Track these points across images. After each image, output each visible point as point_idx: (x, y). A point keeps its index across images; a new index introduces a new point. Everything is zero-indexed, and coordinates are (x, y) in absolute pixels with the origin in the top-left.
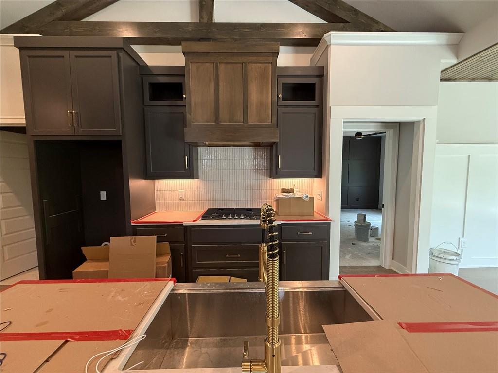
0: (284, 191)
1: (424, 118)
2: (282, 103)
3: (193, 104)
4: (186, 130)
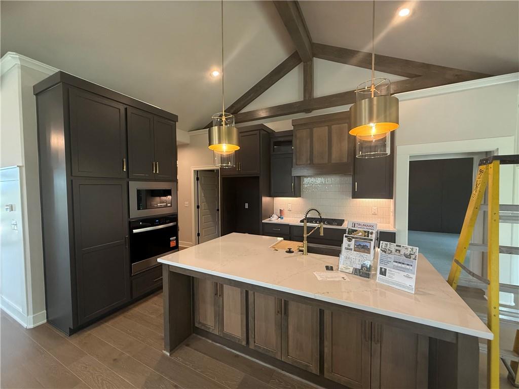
1: (498, 149)
4: (292, 169)
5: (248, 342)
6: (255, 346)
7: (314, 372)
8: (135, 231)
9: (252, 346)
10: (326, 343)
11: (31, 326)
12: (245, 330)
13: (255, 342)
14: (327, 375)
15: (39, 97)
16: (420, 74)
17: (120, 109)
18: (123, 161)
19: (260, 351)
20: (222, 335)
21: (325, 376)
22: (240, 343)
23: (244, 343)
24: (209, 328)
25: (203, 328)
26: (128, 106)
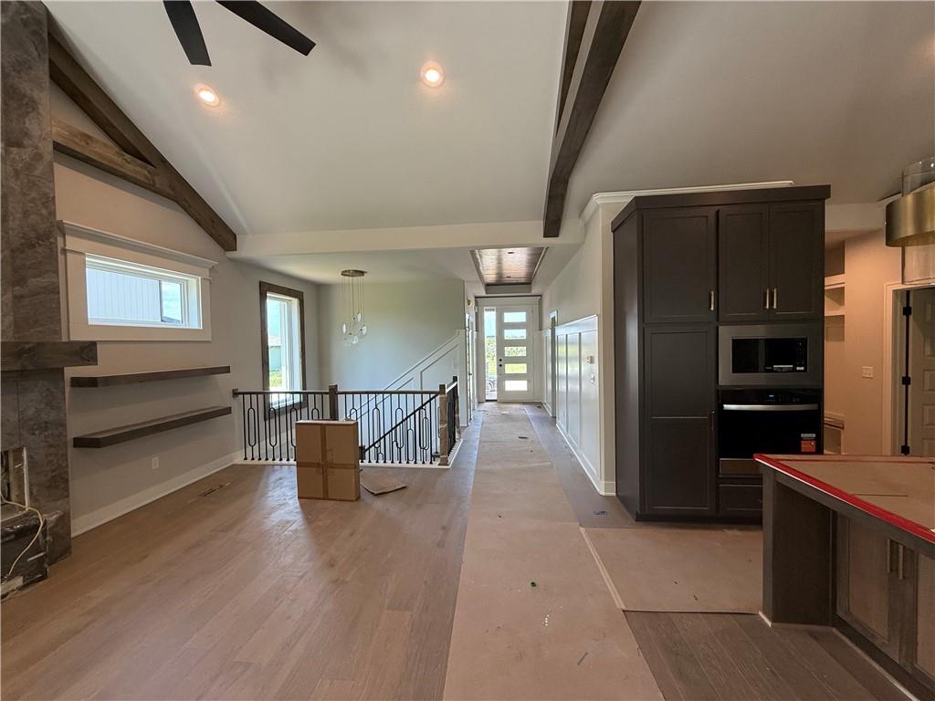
8: (727, 407)
15: (616, 233)
17: (707, 217)
18: (710, 295)
25: (856, 627)
26: (721, 207)
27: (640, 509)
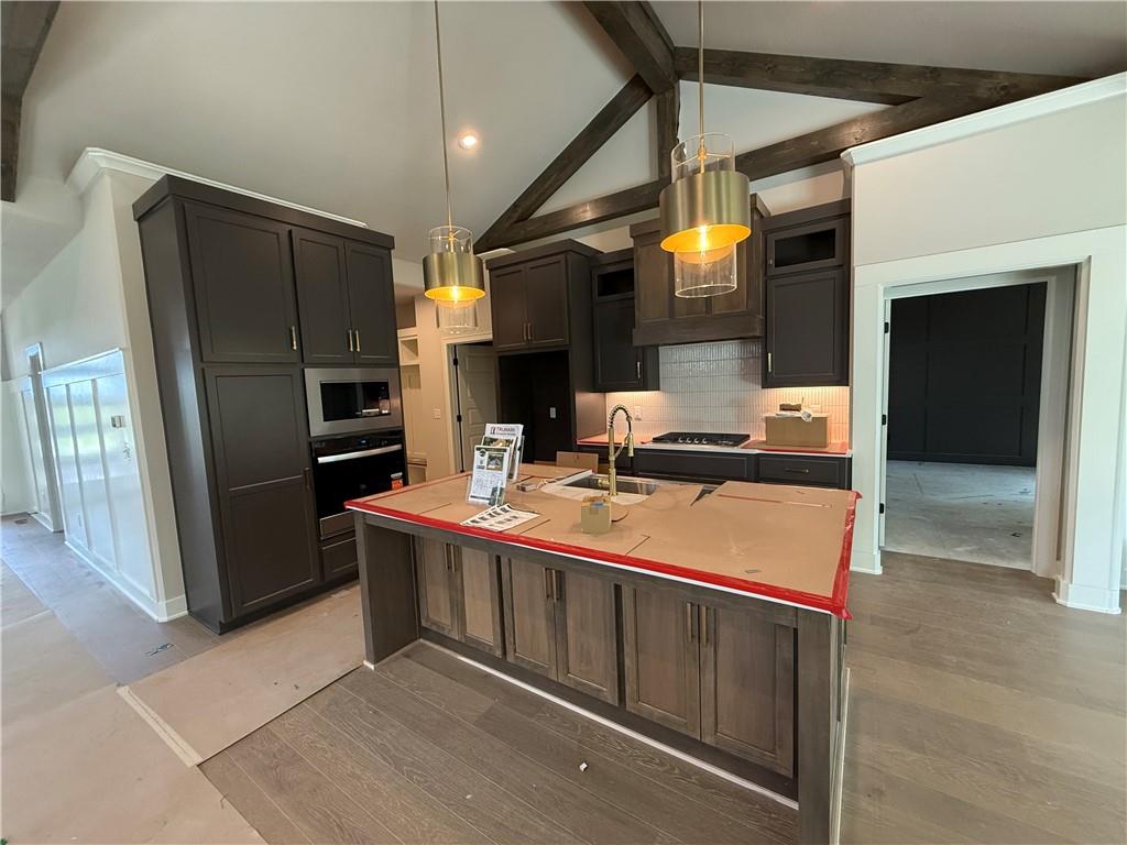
0: (784, 408)
1: (1090, 257)
2: (774, 271)
3: (642, 297)
4: (634, 331)
5: (505, 653)
6: (517, 658)
7: (610, 702)
8: (321, 460)
9: (510, 659)
10: (627, 649)
11: (165, 619)
12: (498, 629)
13: (515, 651)
14: (630, 705)
15: (143, 225)
16: (917, 95)
17: (278, 234)
18: (291, 331)
19: (524, 665)
20: (463, 641)
21: (628, 709)
22: (492, 652)
23: (498, 653)
24: (443, 629)
25: (434, 628)
26: (293, 228)
27: (224, 615)
